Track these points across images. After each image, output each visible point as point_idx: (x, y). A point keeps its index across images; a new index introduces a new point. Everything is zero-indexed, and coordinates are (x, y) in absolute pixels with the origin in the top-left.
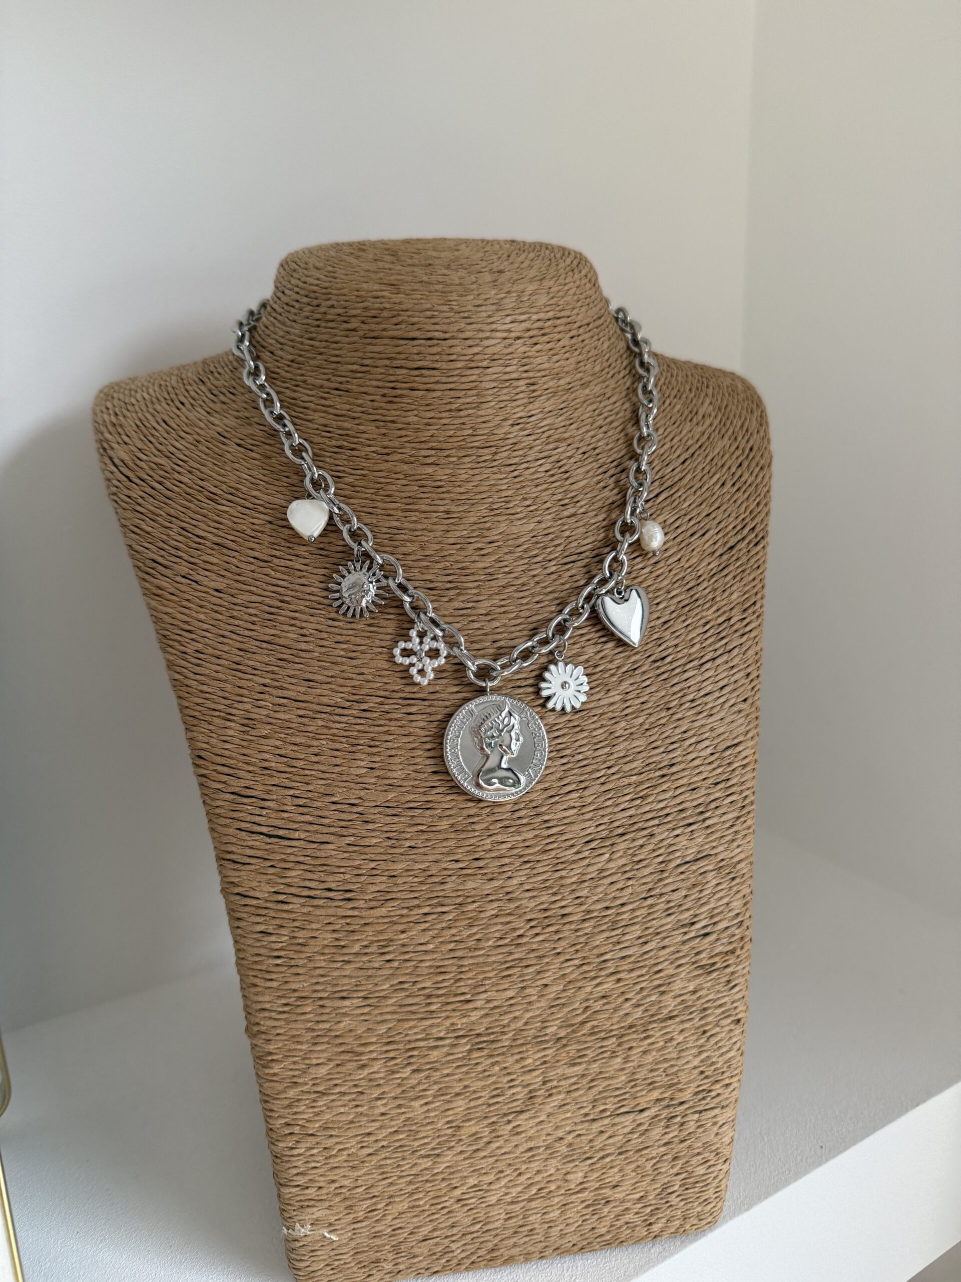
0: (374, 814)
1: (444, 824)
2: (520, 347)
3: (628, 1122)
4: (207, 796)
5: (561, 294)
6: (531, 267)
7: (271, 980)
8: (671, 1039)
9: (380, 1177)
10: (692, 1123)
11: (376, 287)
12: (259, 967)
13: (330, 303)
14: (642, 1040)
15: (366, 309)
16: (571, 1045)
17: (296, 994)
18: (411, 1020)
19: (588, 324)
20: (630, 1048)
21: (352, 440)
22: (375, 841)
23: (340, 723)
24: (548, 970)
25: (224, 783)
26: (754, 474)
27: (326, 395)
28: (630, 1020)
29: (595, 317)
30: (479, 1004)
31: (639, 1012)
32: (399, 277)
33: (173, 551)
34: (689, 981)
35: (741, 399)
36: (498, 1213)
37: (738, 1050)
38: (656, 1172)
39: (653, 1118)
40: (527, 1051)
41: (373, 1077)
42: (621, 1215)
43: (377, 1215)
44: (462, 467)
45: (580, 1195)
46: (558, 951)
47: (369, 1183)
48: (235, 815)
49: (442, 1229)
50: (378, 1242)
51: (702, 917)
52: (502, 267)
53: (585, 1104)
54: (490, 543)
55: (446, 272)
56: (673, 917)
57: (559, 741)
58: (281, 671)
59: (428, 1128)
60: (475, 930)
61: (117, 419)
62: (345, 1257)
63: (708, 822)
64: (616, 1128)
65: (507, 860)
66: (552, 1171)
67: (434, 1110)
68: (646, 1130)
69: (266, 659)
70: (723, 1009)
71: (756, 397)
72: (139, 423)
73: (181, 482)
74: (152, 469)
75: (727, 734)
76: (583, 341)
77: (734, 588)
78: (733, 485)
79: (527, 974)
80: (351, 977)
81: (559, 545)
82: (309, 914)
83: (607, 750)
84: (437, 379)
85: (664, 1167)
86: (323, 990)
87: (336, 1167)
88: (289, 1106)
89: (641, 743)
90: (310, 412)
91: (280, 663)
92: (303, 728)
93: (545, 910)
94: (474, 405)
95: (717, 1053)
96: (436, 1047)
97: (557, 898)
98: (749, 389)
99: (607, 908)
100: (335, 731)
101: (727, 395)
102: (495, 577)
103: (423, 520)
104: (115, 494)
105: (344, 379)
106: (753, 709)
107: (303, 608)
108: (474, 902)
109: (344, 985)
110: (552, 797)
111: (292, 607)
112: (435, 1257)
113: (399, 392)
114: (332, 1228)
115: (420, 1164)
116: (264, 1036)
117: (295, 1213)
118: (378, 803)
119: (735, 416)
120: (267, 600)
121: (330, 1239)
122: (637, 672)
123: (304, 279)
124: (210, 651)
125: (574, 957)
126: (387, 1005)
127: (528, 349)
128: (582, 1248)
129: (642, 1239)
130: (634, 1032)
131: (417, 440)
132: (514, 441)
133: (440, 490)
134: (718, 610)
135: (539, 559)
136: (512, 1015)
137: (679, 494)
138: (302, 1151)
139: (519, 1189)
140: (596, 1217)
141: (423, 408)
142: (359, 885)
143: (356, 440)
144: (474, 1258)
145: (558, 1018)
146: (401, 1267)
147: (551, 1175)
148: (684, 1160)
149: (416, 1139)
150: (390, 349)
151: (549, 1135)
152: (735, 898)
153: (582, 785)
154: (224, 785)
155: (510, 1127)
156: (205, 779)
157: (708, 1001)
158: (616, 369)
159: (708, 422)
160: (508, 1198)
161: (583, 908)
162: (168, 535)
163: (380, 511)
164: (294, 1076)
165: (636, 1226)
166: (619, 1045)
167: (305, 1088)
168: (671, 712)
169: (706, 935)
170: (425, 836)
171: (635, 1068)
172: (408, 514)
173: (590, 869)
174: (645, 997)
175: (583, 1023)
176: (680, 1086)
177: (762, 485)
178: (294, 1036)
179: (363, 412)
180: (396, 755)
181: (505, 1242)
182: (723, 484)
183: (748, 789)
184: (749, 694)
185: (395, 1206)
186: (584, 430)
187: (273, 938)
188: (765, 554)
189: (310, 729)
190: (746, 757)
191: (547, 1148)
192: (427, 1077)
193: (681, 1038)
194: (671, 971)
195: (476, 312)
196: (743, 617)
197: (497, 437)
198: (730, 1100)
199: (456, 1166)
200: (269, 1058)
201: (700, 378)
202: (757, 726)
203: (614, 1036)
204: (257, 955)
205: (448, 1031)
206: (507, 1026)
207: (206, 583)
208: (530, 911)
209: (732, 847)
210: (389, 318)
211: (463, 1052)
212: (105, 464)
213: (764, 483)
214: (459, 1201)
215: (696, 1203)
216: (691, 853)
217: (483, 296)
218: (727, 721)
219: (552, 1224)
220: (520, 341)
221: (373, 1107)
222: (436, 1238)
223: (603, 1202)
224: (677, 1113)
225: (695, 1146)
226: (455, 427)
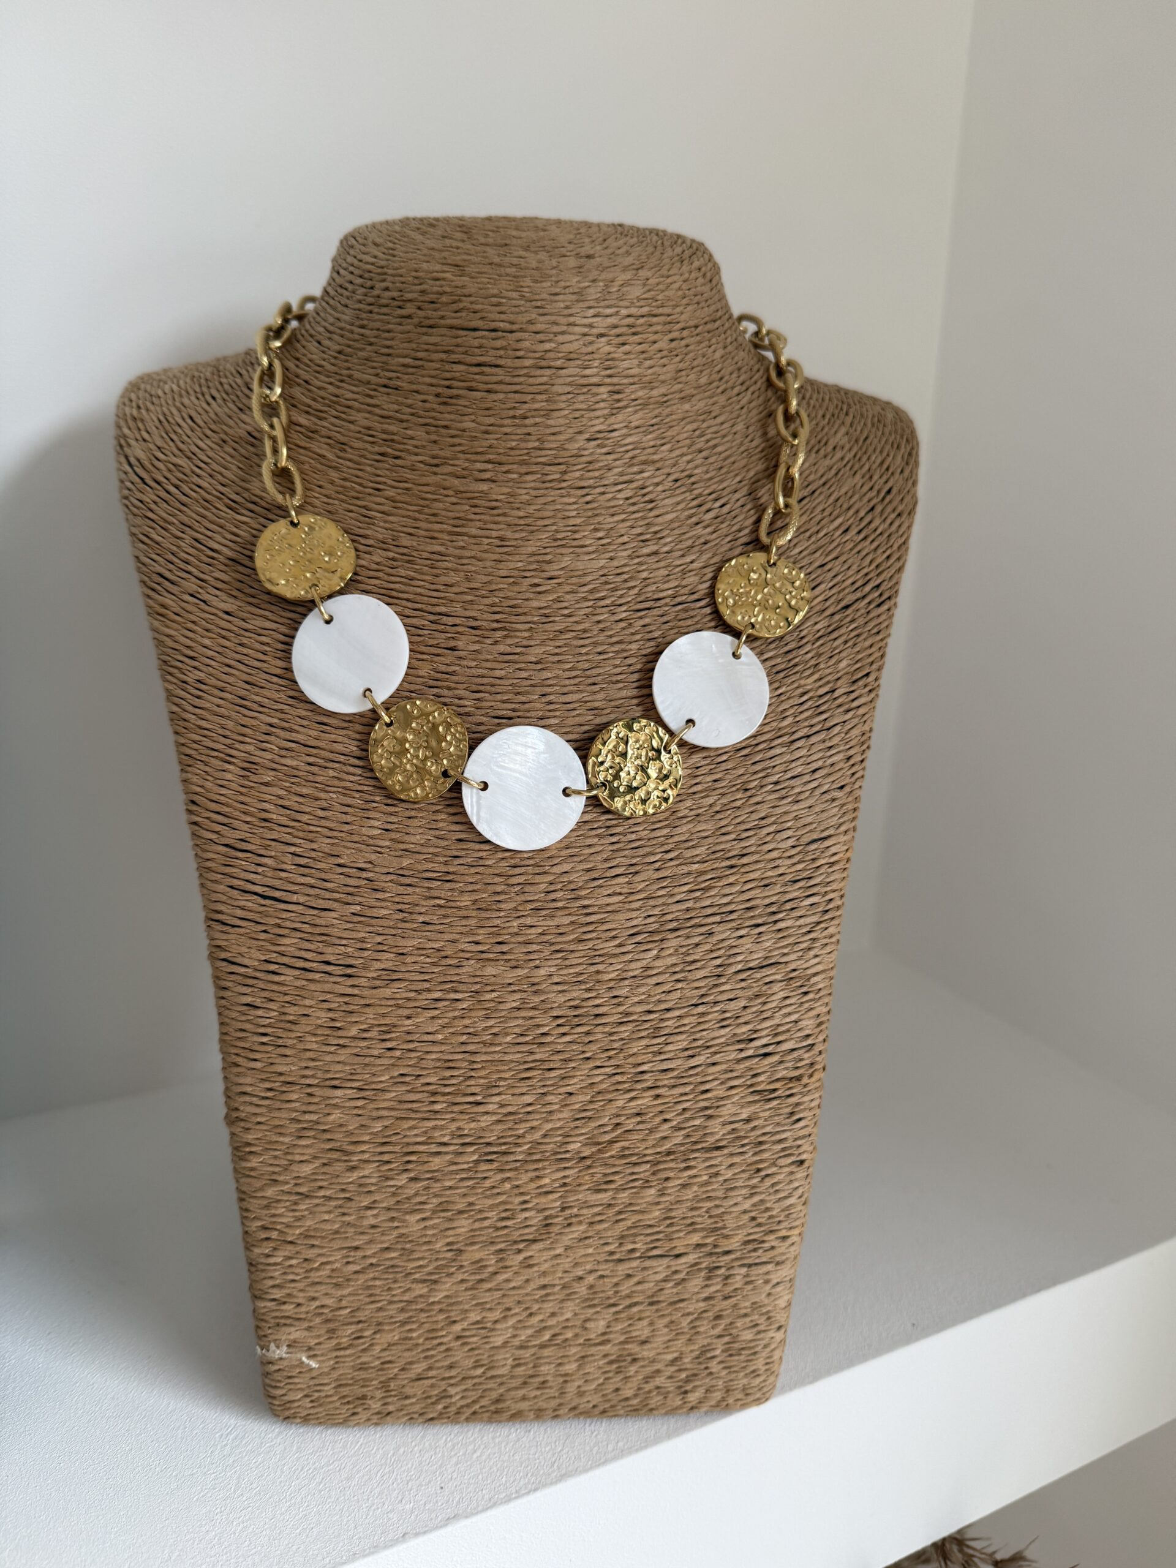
0: (384, 882)
1: (465, 900)
2: (603, 346)
3: (661, 1267)
4: (199, 844)
5: (661, 287)
6: (628, 253)
7: (255, 1060)
8: (717, 1174)
9: (368, 1300)
10: (738, 1278)
11: (438, 267)
12: (242, 1044)
13: (384, 285)
14: (680, 1171)
15: (423, 292)
16: (596, 1167)
17: (282, 1079)
18: (410, 1119)
19: (696, 327)
20: (667, 1179)
21: (398, 446)
22: (384, 912)
23: (354, 774)
24: (573, 1077)
25: (217, 833)
26: (888, 521)
27: (372, 393)
28: (667, 1145)
29: (707, 319)
30: (491, 1108)
31: (679, 1137)
32: (467, 257)
33: (182, 565)
34: (742, 1107)
35: (887, 431)
36: (506, 1359)
37: (800, 1197)
38: (693, 1331)
39: (691, 1266)
40: (544, 1168)
41: (364, 1181)
42: (651, 1377)
43: (363, 1344)
44: (523, 485)
45: (601, 1348)
46: (588, 1055)
47: (356, 1305)
48: (228, 870)
49: (438, 1368)
50: (363, 1375)
51: (764, 1033)
52: (592, 252)
53: (610, 1240)
54: (550, 578)
55: (523, 253)
56: (727, 1030)
59: (425, 1248)
60: (491, 1022)
61: (139, 413)
62: (326, 1388)
63: (780, 925)
64: (646, 1273)
65: (535, 947)
66: (569, 1315)
67: (433, 1227)
68: (684, 1280)
69: (276, 696)
70: (783, 1146)
71: (908, 431)
72: (162, 418)
73: (199, 487)
74: (170, 470)
75: (815, 825)
76: (687, 346)
77: (844, 654)
78: (859, 532)
79: (549, 1078)
80: (344, 1063)
81: (635, 587)
82: (302, 988)
83: (665, 831)
84: (499, 378)
85: (704, 1326)
86: (313, 1076)
87: (318, 1283)
88: (267, 1207)
89: (709, 826)
90: (353, 412)
92: (311, 778)
93: (576, 1007)
94: (542, 413)
95: (773, 1197)
96: (439, 1153)
97: (590, 995)
98: (901, 421)
99: (650, 1012)
100: (349, 784)
101: (869, 425)
102: (551, 619)
103: (473, 547)
104: (126, 498)
105: (395, 375)
106: (850, 799)
108: (492, 991)
109: (336, 1072)
110: (594, 879)
112: (429, 1401)
114: (312, 1353)
115: (414, 1289)
116: (242, 1124)
117: (270, 1331)
118: (391, 870)
119: (875, 450)
121: (308, 1365)
123: (360, 256)
124: (213, 681)
125: (606, 1064)
126: (384, 1100)
127: (613, 349)
128: (605, 1411)
129: (676, 1409)
130: (673, 1160)
131: (473, 450)
132: (589, 459)
133: (495, 512)
134: (820, 679)
135: (608, 602)
136: (528, 1125)
138: (279, 1260)
139: (530, 1332)
140: (621, 1376)
141: (481, 412)
142: (362, 961)
143: (402, 447)
144: (476, 1407)
145: (583, 1134)
146: (391, 1408)
147: (567, 1320)
148: (728, 1321)
149: (409, 1260)
150: (448, 340)
151: (566, 1272)
152: (805, 1016)
153: (633, 870)
154: (216, 836)
155: (521, 1257)
156: (197, 828)
157: (764, 1134)
158: (730, 384)
159: (839, 455)
160: (516, 1342)
161: (621, 1009)
162: (179, 547)
163: (422, 533)
164: (274, 1173)
165: (668, 1392)
166: (654, 1174)
167: (286, 1188)
168: (749, 794)
169: (766, 1055)
170: (442, 912)
171: (672, 1204)
172: (454, 538)
173: (633, 966)
174: (687, 1120)
175: (612, 1142)
176: (725, 1231)
177: (896, 535)
178: (277, 1126)
179: (412, 414)
180: (416, 817)
181: (513, 1393)
182: (846, 531)
183: (834, 891)
184: (847, 781)
185: (384, 1335)
186: (677, 452)
187: (260, 1013)
188: (891, 617)
189: (320, 779)
190: (835, 854)
191: (564, 1287)
192: (427, 1188)
193: (729, 1174)
194: (721, 1093)
195: (552, 301)
196: (852, 689)
197: (568, 454)
198: (788, 1256)
199: (456, 1297)
200: (248, 1149)
201: (840, 404)
202: (854, 819)
203: (647, 1162)
204: (242, 1030)
205: (453, 1136)
206: (523, 1136)
207: (214, 603)
208: (559, 1007)
209: (806, 957)
210: (448, 304)
211: (468, 1163)
212: (120, 463)
213: (900, 533)
214: (458, 1338)
215: (742, 1374)
216: (756, 959)
217: (563, 284)
218: (817, 809)
219: (568, 1378)
220: (603, 339)
221: (362, 1217)
222: (432, 1378)
223: (629, 1359)
224: (722, 1264)
225: (742, 1305)
226: (518, 437)
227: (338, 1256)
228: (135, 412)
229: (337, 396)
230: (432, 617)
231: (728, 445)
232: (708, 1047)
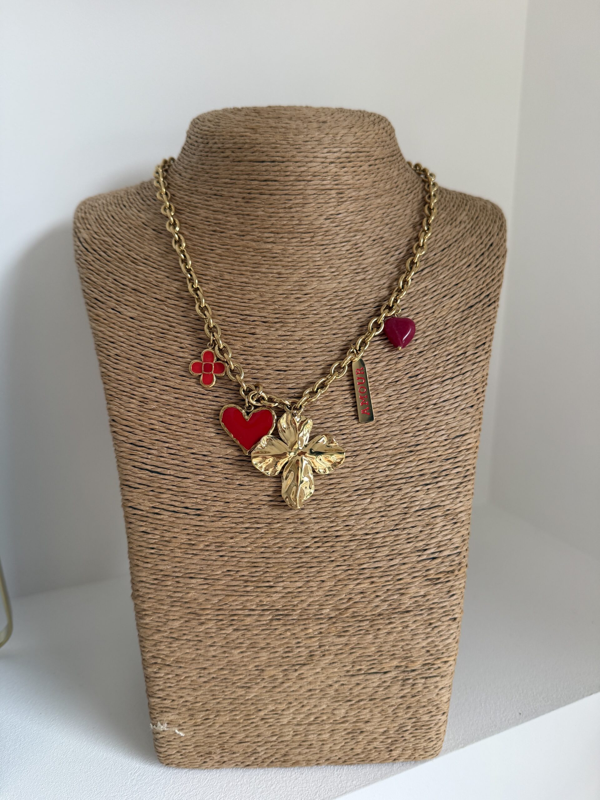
0: (218, 462)
2: (333, 168)
3: (376, 679)
4: (117, 443)
5: (363, 137)
6: (345, 120)
7: (148, 563)
8: (407, 626)
9: (212, 698)
10: (420, 685)
11: (243, 130)
12: (140, 554)
13: (214, 141)
14: (387, 625)
15: (235, 143)
16: (338, 623)
17: (162, 573)
18: (234, 595)
19: (383, 159)
20: (379, 629)
21: (222, 226)
22: (217, 479)
23: (200, 403)
24: (325, 571)
25: (126, 437)
26: (492, 260)
27: (208, 199)
28: (379, 610)
29: (389, 155)
30: (278, 589)
31: (385, 606)
32: (258, 124)
33: (108, 293)
34: (421, 588)
35: (488, 214)
36: (289, 732)
37: (454, 639)
39: (393, 678)
40: (309, 624)
41: (208, 631)
42: (371, 742)
43: (209, 722)
44: (290, 245)
45: (343, 725)
46: (332, 559)
47: (205, 700)
48: (132, 457)
49: (251, 737)
50: (210, 740)
51: (432, 546)
52: (325, 120)
53: (347, 664)
54: (306, 294)
55: (289, 122)
56: (411, 544)
57: (342, 424)
58: (166, 369)
59: (243, 668)
60: (278, 541)
61: (86, 215)
62: (189, 747)
63: (440, 484)
64: (368, 682)
66: (324, 706)
67: (247, 657)
68: (389, 686)
69: (158, 361)
70: (444, 610)
71: (499, 214)
72: (97, 217)
73: (117, 252)
75: (457, 428)
77: (470, 333)
78: (476, 266)
79: (311, 572)
80: (197, 564)
81: (353, 298)
82: (173, 522)
83: (373, 432)
84: (277, 187)
85: (401, 713)
86: (179, 572)
87: (183, 688)
88: (155, 645)
89: (397, 429)
90: (198, 210)
91: (166, 364)
92: (177, 406)
93: (325, 532)
94: (300, 205)
95: (439, 639)
96: (250, 615)
97: (333, 525)
98: (495, 209)
99: (367, 534)
100: (197, 409)
101: (479, 211)
102: (307, 316)
103: (263, 278)
104: (78, 259)
105: (220, 188)
106: (477, 413)
107: (183, 330)
108: (278, 523)
109: (192, 569)
111: (176, 330)
112: (247, 755)
113: (253, 196)
114: (181, 728)
115: (237, 692)
116: (141, 599)
117: (157, 715)
118: (221, 456)
119: (482, 223)
120: (161, 325)
121: (179, 734)
122: (398, 383)
123: (201, 128)
124: (124, 355)
125: (342, 564)
126: (219, 585)
127: (338, 170)
128: (345, 762)
129: (386, 760)
130: (381, 619)
131: (263, 226)
132: (326, 229)
133: (275, 259)
134: (458, 346)
135: (338, 306)
136: (300, 599)
137: (438, 270)
138: (162, 675)
139: (302, 716)
140: (354, 741)
141: (267, 206)
142: (205, 506)
143: (224, 226)
144: (273, 758)
145: (330, 604)
146: (225, 759)
147: (323, 709)
148: (415, 710)
149: (234, 675)
150: (248, 168)
151: (322, 682)
152: (456, 536)
153: (355, 454)
154: (126, 439)
155: (297, 674)
156: (115, 434)
157: (434, 603)
158: (402, 189)
160: (295, 722)
161: (351, 532)
162: (106, 284)
163: (236, 272)
164: (158, 626)
165: (381, 751)
166: (371, 626)
167: (165, 634)
168: (419, 410)
169: (434, 558)
170: (250, 478)
171: (382, 643)
172: (253, 274)
173: (357, 508)
174: (390, 596)
175: (347, 609)
176: (412, 659)
177: (497, 268)
178: (159, 600)
179: (230, 209)
181: (293, 751)
182: (469, 266)
183: (470, 465)
184: (475, 402)
185: (221, 718)
186: (374, 225)
187: (150, 536)
188: (496, 312)
189: (182, 406)
190: (470, 444)
191: (321, 691)
192: (243, 635)
193: (414, 627)
194: (409, 580)
195: (304, 145)
196: (476, 351)
197: (315, 227)
198: (448, 672)
199: (261, 696)
200: (144, 613)
201: (462, 200)
202: (479, 424)
203: (367, 620)
204: (140, 546)
205: (258, 605)
206: (297, 605)
207: (125, 313)
208: (315, 532)
209: (455, 502)
210: (248, 149)
211: (266, 620)
212: (75, 241)
213: (499, 267)
214: (263, 719)
215: (423, 740)
216: (427, 503)
217: (310, 136)
218: (458, 419)
219: (324, 743)
220: (333, 165)
221: (208, 651)
222: (248, 742)
223: (359, 731)
224: (410, 677)
225: (422, 701)
226: (287, 219)
227: (195, 673)
228: (83, 215)
229: (190, 202)
230: (242, 317)
231: (402, 221)
232: (401, 554)
